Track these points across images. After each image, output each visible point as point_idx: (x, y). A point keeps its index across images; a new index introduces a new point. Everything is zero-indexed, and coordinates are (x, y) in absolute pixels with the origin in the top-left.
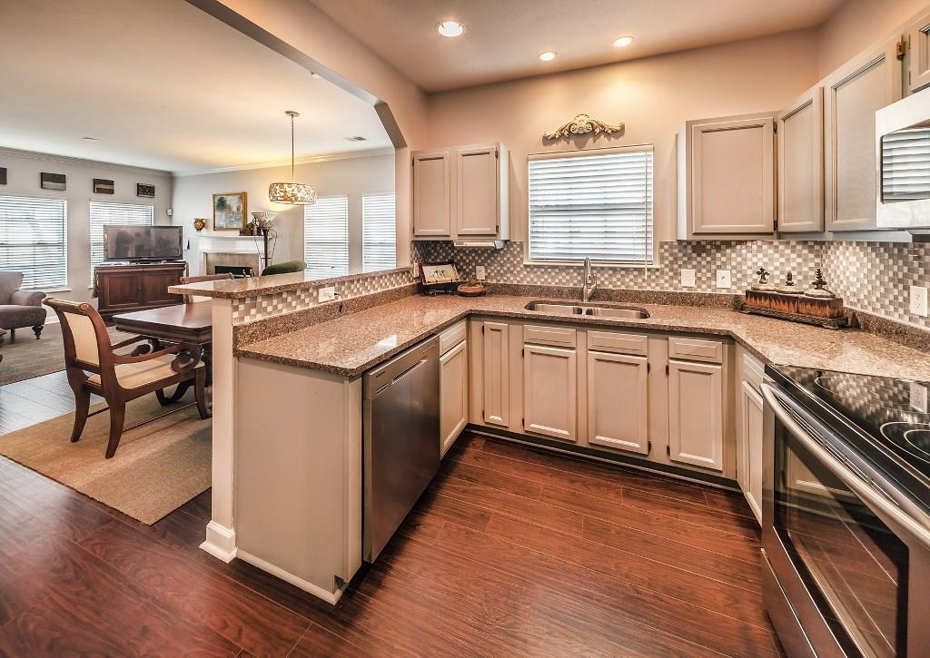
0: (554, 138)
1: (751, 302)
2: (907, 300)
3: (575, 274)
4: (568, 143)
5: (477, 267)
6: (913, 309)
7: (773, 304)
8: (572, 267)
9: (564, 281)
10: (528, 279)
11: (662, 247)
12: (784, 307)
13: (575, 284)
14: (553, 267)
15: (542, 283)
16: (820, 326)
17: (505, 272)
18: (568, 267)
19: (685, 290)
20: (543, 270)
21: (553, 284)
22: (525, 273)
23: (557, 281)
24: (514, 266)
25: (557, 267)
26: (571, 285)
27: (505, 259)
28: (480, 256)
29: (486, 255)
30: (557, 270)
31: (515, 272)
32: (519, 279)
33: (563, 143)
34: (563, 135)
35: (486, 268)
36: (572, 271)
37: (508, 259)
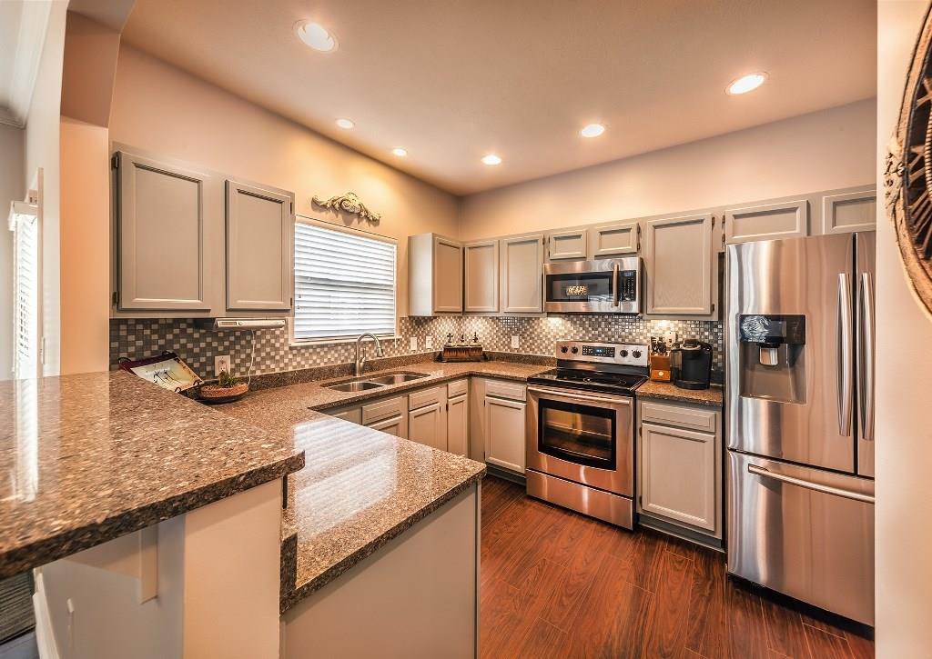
0: (325, 206)
1: (447, 355)
2: (510, 342)
3: (343, 351)
4: (337, 216)
5: (218, 359)
6: (513, 346)
7: (459, 354)
8: (340, 344)
9: (333, 359)
10: (295, 364)
11: (401, 321)
12: (464, 355)
13: (343, 361)
14: (322, 346)
15: (311, 365)
16: (479, 361)
17: (263, 359)
18: (336, 345)
19: (412, 354)
20: (311, 350)
21: (322, 365)
22: (290, 356)
23: (326, 360)
24: (277, 350)
25: (326, 345)
26: (339, 362)
27: (264, 341)
28: (221, 340)
29: (232, 338)
30: (326, 349)
31: (278, 357)
32: (282, 365)
33: (331, 214)
34: (333, 206)
35: (233, 358)
36: (340, 348)
37: (268, 341)
